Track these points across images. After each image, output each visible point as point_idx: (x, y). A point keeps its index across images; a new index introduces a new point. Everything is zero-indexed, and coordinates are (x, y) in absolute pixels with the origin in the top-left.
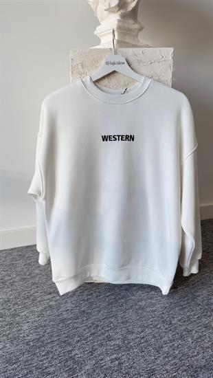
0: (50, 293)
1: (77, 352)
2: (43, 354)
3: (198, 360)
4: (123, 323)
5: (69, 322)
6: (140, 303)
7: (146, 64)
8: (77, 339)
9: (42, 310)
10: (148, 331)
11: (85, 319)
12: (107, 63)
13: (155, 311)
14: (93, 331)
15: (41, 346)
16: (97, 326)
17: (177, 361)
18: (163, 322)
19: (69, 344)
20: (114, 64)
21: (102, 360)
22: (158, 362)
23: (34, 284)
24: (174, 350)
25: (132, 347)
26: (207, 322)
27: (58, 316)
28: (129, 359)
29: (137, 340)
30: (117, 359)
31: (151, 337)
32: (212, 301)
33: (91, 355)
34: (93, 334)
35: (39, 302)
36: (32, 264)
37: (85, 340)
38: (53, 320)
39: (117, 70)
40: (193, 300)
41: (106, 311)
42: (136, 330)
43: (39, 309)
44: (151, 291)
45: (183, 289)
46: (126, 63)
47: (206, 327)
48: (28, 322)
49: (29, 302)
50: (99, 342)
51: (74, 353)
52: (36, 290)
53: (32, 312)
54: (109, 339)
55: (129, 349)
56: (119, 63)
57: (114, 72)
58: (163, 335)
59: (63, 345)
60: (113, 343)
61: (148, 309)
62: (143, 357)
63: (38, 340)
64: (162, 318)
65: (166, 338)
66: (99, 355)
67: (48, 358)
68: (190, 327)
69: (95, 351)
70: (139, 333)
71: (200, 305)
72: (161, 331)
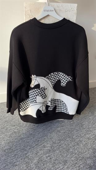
0: (14, 126)
1: (29, 154)
2: (13, 156)
3: (86, 155)
4: (51, 138)
5: (25, 139)
6: (58, 129)
7: (63, 12)
8: (29, 147)
9: (11, 134)
10: (62, 142)
11: (32, 137)
12: (45, 11)
13: (65, 132)
14: (36, 143)
15: (12, 152)
16: (38, 141)
17: (76, 155)
18: (69, 137)
19: (25, 150)
20: (48, 11)
21: (42, 157)
22: (68, 157)
23: (6, 121)
24: (75, 150)
25: (55, 150)
26: (89, 136)
27: (19, 137)
28: (54, 156)
29: (58, 147)
30: (49, 156)
31: (64, 145)
32: (90, 127)
33: (37, 155)
35: (9, 130)
36: (5, 111)
37: (33, 148)
38: (17, 139)
39: (49, 14)
40: (82, 126)
41: (42, 133)
42: (57, 142)
44: (62, 123)
45: (77, 121)
46: (54, 10)
47: (88, 139)
48: (4, 140)
49: (4, 130)
50: (40, 149)
52: (7, 124)
53: (6, 135)
54: (44, 147)
55: (54, 151)
56: (51, 11)
57: (48, 15)
59: (22, 151)
60: (46, 148)
61: (62, 132)
62: (61, 154)
63: (10, 149)
64: (68, 135)
65: (71, 145)
66: (40, 155)
67: (15, 158)
68: (81, 139)
69: (38, 153)
70: (58, 143)
71: (85, 129)
72: (68, 142)
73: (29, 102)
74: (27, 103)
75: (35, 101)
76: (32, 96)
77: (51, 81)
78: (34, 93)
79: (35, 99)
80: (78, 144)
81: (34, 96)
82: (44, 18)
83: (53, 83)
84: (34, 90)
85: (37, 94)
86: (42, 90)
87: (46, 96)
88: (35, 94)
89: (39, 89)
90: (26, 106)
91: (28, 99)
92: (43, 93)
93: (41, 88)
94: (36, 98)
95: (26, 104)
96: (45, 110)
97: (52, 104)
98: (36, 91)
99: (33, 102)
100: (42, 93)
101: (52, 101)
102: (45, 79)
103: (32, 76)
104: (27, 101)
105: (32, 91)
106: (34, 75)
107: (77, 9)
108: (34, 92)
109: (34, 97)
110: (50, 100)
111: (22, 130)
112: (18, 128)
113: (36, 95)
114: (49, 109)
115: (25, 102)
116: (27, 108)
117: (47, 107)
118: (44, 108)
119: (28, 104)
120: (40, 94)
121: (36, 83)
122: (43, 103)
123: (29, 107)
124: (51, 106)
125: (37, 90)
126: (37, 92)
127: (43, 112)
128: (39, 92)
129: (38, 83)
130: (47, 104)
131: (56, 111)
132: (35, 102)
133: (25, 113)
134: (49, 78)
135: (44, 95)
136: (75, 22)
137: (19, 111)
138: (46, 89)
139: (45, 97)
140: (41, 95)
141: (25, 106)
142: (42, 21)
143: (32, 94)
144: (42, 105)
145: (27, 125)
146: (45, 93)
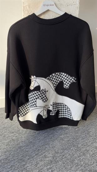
0: (13, 133)
2: (9, 167)
3: (94, 167)
4: (52, 147)
5: (23, 148)
6: (61, 137)
7: (64, 6)
8: (28, 157)
10: (66, 151)
11: (32, 146)
12: (44, 5)
13: (69, 140)
14: (37, 153)
15: (8, 163)
16: (39, 150)
17: (83, 168)
18: (74, 146)
19: (24, 161)
20: (48, 5)
21: (42, 169)
22: (73, 169)
23: (4, 128)
24: (81, 161)
25: (58, 161)
27: (17, 145)
28: (57, 168)
29: (60, 157)
30: (50, 168)
31: (68, 155)
33: (36, 167)
34: (37, 154)
35: (7, 137)
36: (3, 117)
37: (32, 158)
38: (15, 147)
39: (49, 9)
40: (88, 134)
41: (43, 142)
43: (7, 141)
44: (66, 130)
45: (82, 128)
46: (54, 4)
50: (40, 159)
51: (26, 166)
52: (5, 131)
53: (3, 143)
54: (45, 157)
55: (57, 162)
56: (51, 5)
57: (48, 10)
58: (74, 153)
59: (20, 161)
60: (47, 159)
61: (65, 140)
62: (64, 166)
63: (6, 159)
64: (73, 144)
65: (76, 155)
66: (40, 166)
67: (11, 170)
68: (88, 148)
69: (38, 164)
70: (61, 153)
71: (92, 136)
72: (73, 151)
73: (29, 106)
74: (27, 107)
75: (35, 104)
76: (31, 99)
77: (53, 83)
78: (33, 96)
79: (35, 103)
80: (84, 154)
81: (34, 99)
82: (44, 13)
83: (54, 85)
84: (34, 93)
85: (37, 97)
86: (43, 93)
87: (47, 99)
88: (35, 96)
89: (40, 92)
90: (26, 111)
91: (28, 103)
92: (44, 96)
93: (42, 90)
94: (36, 101)
95: (25, 108)
96: (46, 115)
97: (54, 109)
98: (35, 94)
99: (33, 106)
100: (42, 95)
101: (54, 104)
102: (46, 80)
103: (31, 77)
104: (27, 106)
105: (32, 94)
106: (33, 76)
107: (79, 3)
108: (34, 94)
109: (34, 101)
110: (52, 104)
111: (22, 137)
112: (17, 135)
113: (36, 99)
114: (51, 114)
115: (24, 106)
116: (27, 113)
117: (49, 111)
118: (45, 113)
119: (28, 109)
120: (40, 97)
121: (36, 85)
122: (44, 107)
123: (28, 112)
124: (53, 110)
125: (37, 93)
126: (37, 94)
127: (44, 117)
128: (39, 95)
129: (38, 85)
130: (48, 109)
131: (59, 117)
132: (35, 106)
133: (25, 118)
134: (50, 80)
135: (45, 98)
136: (77, 16)
137: (18, 117)
138: (47, 91)
139: (46, 101)
140: (42, 98)
141: (24, 111)
142: (42, 17)
143: (32, 96)
144: (43, 109)
145: (27, 132)
146: (45, 96)
